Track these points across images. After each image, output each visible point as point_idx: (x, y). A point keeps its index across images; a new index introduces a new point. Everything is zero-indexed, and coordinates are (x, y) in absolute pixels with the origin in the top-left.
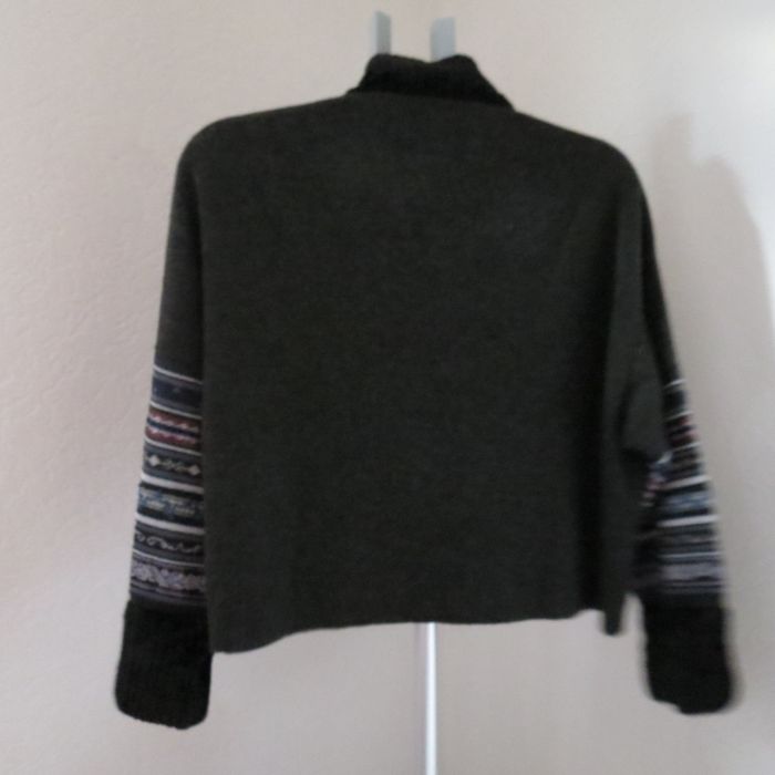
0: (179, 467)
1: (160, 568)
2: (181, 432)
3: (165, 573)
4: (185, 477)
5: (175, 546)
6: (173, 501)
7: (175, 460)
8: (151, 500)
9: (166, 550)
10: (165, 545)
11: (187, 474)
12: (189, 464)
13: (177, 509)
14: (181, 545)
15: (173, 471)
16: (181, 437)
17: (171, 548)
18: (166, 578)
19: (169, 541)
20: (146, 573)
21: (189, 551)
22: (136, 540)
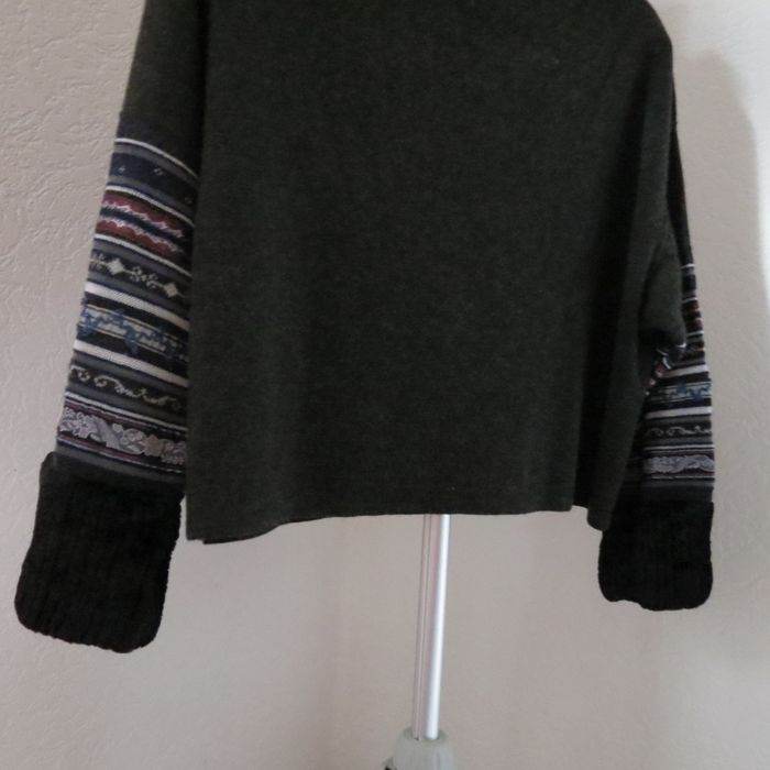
0: (152, 282)
1: (110, 422)
2: (158, 232)
3: (118, 428)
4: (157, 296)
5: (136, 392)
6: (138, 327)
7: (146, 271)
8: (106, 323)
9: (124, 396)
10: (121, 389)
11: (161, 293)
12: (166, 281)
13: (143, 340)
14: (144, 391)
15: (142, 285)
16: (157, 240)
17: (130, 393)
18: (119, 436)
19: (128, 383)
20: (86, 427)
21: (153, 401)
22: (74, 378)
